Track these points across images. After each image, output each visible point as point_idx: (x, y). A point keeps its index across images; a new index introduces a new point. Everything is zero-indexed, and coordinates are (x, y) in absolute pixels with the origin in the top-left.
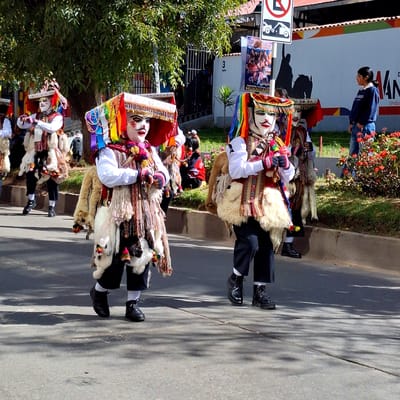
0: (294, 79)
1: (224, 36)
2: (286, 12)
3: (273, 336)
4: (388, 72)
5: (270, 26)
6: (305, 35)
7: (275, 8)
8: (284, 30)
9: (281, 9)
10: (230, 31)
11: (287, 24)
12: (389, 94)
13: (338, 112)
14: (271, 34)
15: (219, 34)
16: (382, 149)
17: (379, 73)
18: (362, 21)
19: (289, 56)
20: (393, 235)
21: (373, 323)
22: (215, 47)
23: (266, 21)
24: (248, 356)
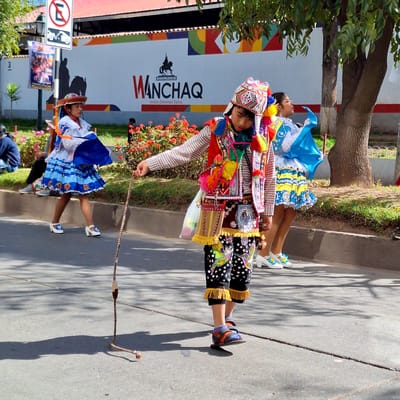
0: (71, 80)
1: (13, 41)
2: (66, 23)
3: (75, 291)
4: (148, 77)
5: (54, 34)
6: (79, 43)
7: (57, 19)
8: (65, 38)
9: (62, 20)
10: (18, 36)
11: (68, 33)
12: (149, 94)
13: (108, 109)
14: (54, 41)
15: (8, 39)
16: (149, 138)
17: (141, 77)
18: (127, 33)
19: (66, 60)
20: (159, 208)
21: (154, 277)
22: (6, 49)
23: (50, 29)
24: (61, 307)
